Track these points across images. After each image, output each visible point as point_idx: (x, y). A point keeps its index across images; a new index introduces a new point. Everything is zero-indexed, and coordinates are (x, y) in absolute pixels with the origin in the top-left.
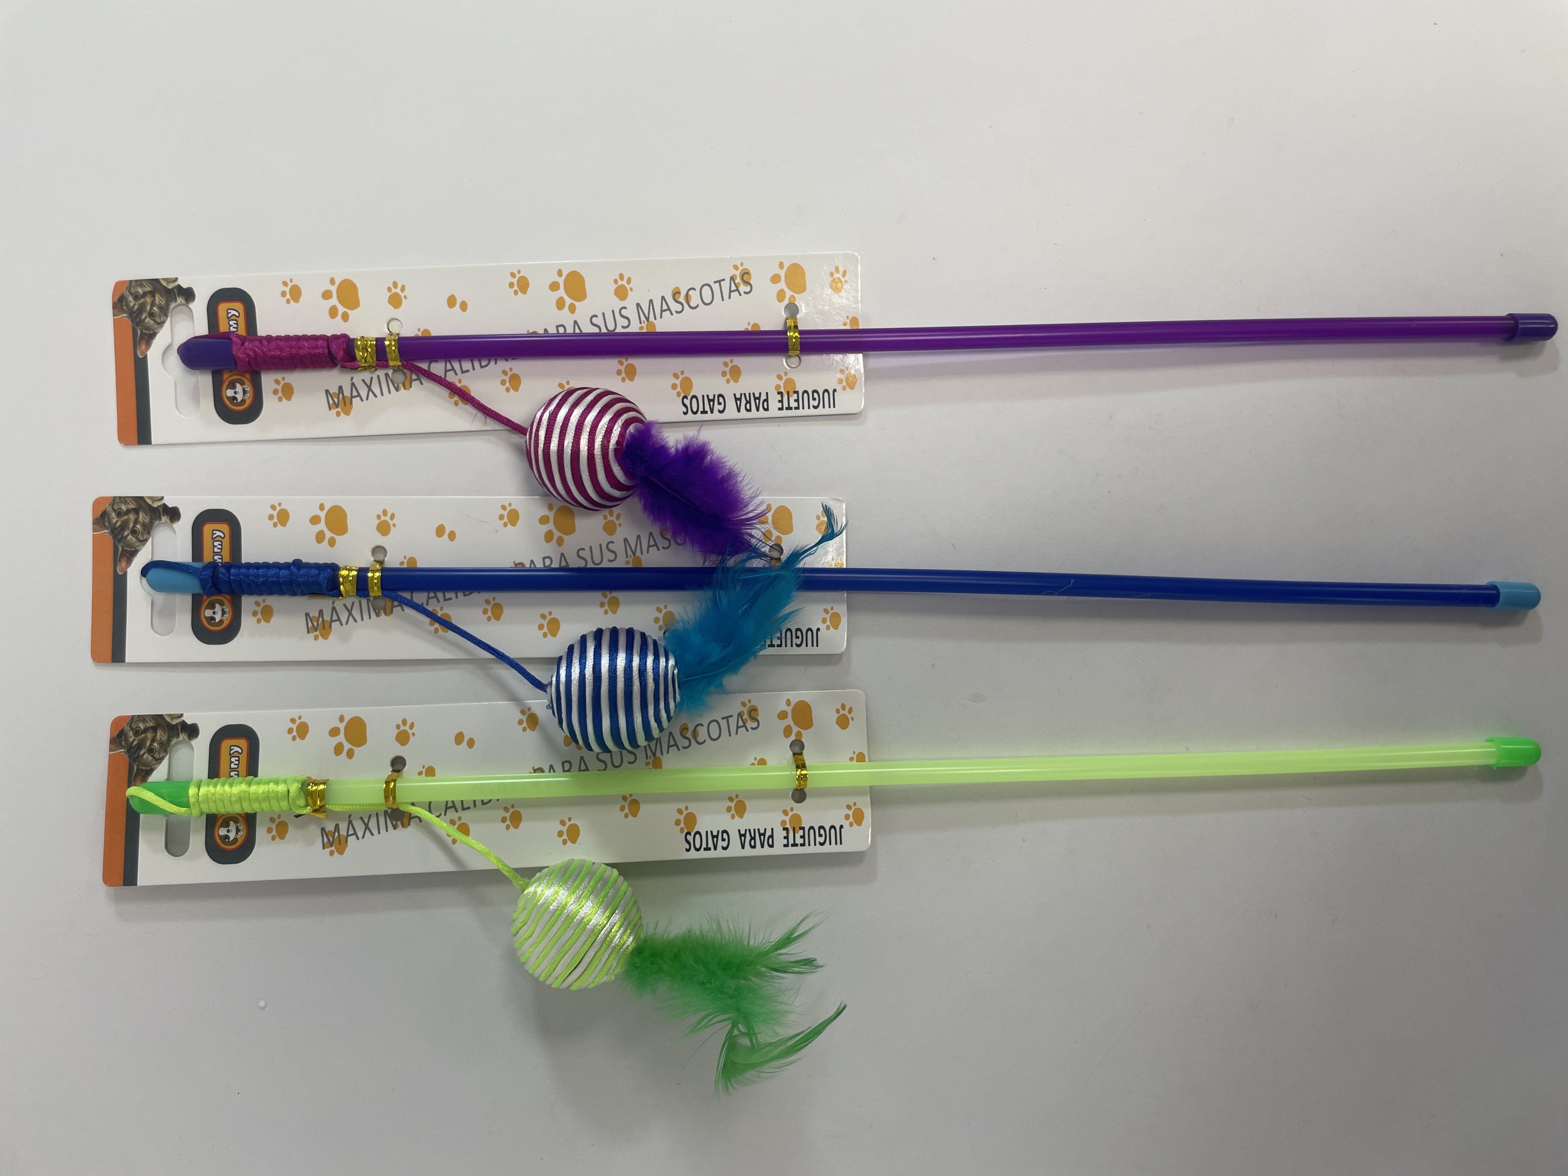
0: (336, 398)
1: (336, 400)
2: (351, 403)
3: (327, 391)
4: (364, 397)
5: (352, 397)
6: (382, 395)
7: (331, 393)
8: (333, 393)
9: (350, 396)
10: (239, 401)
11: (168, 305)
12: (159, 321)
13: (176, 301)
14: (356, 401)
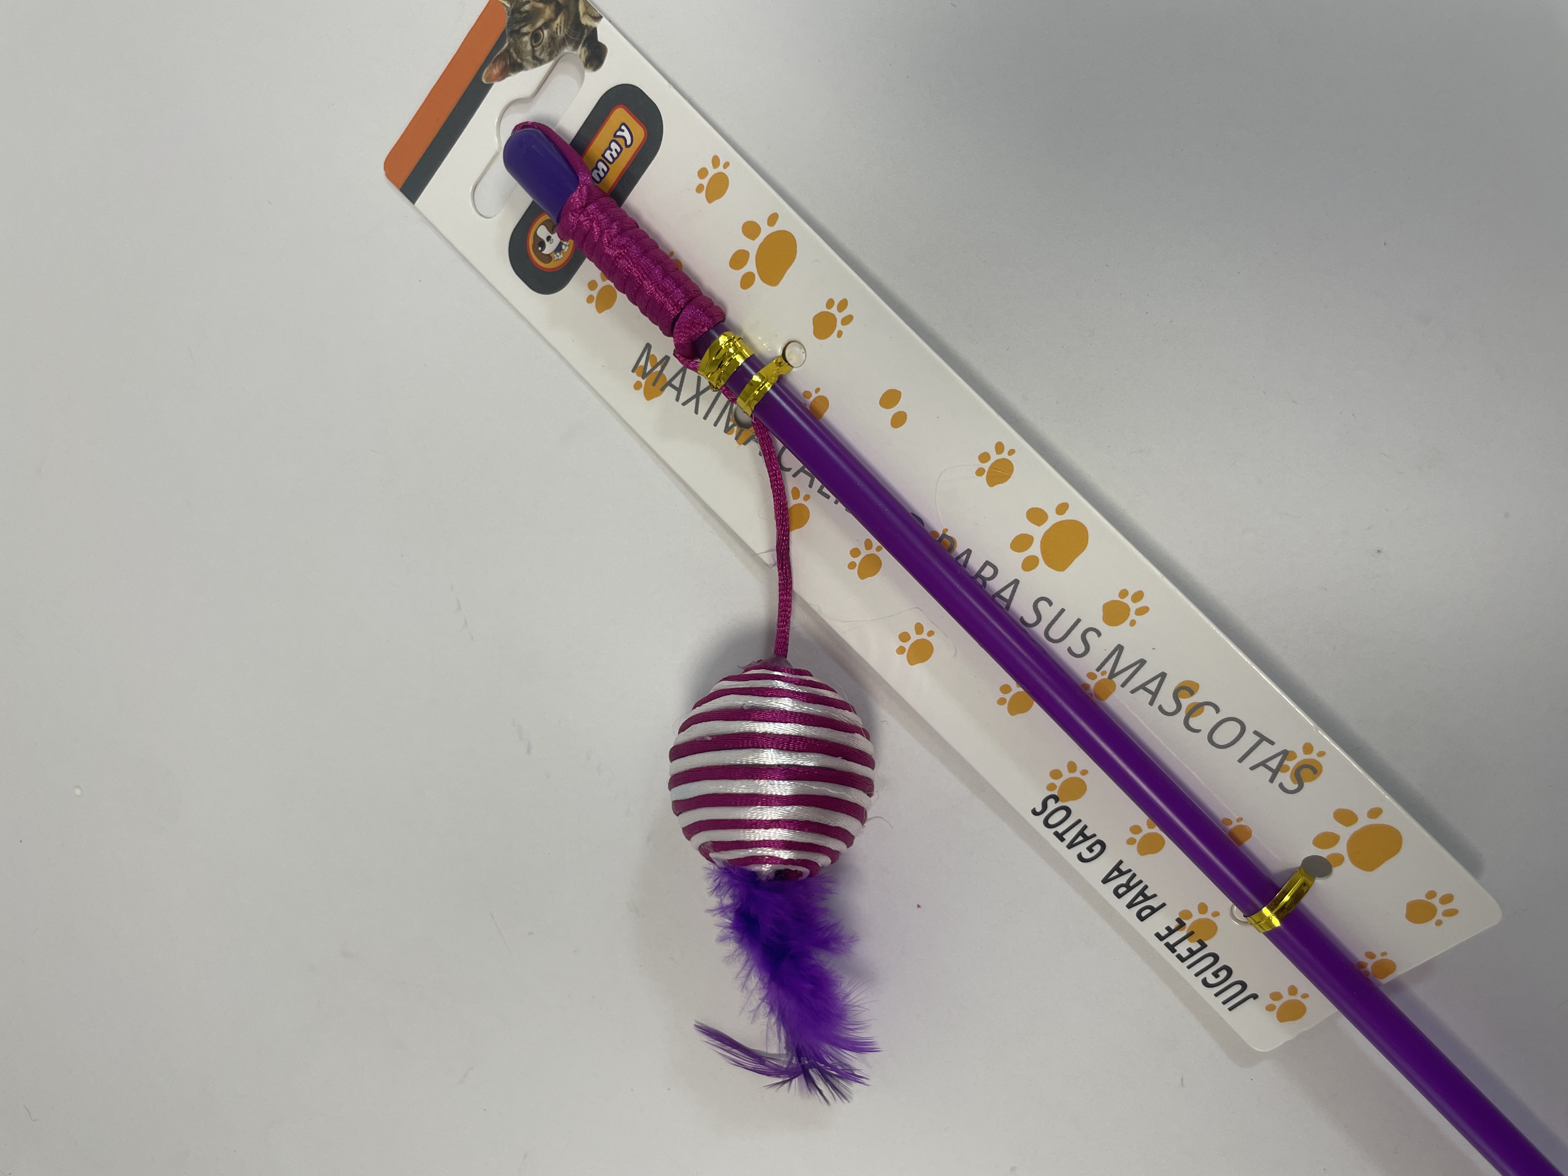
0: (650, 363)
1: (649, 368)
2: (663, 389)
3: (648, 347)
4: (683, 398)
5: (669, 383)
6: (705, 418)
7: (651, 353)
8: (653, 355)
9: (668, 379)
10: (545, 252)
11: (563, 43)
12: (537, 54)
13: (576, 48)
14: (670, 392)
